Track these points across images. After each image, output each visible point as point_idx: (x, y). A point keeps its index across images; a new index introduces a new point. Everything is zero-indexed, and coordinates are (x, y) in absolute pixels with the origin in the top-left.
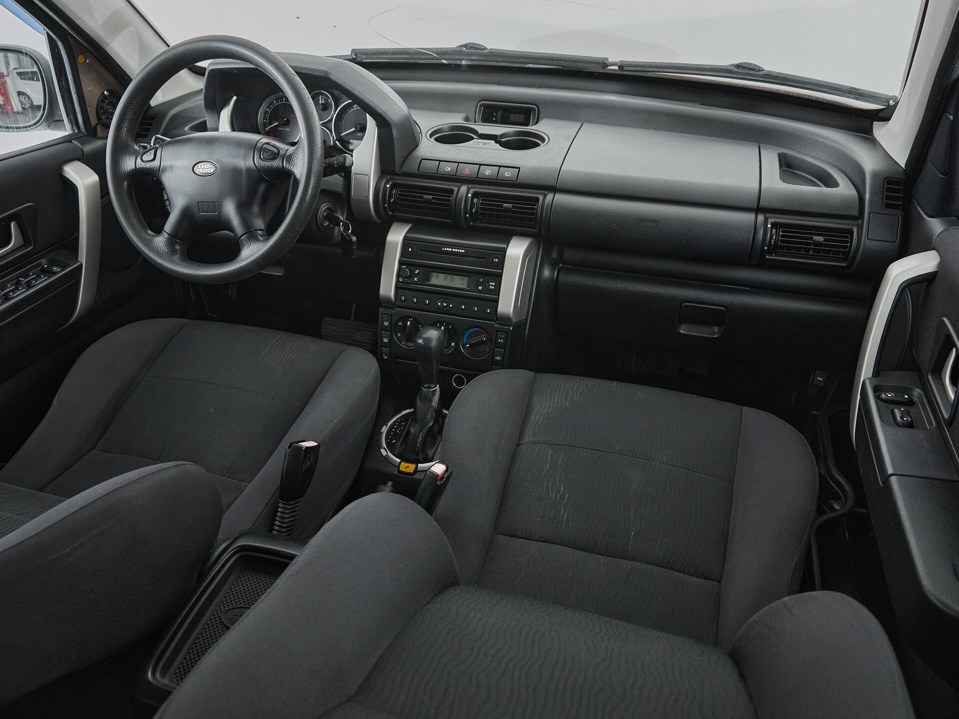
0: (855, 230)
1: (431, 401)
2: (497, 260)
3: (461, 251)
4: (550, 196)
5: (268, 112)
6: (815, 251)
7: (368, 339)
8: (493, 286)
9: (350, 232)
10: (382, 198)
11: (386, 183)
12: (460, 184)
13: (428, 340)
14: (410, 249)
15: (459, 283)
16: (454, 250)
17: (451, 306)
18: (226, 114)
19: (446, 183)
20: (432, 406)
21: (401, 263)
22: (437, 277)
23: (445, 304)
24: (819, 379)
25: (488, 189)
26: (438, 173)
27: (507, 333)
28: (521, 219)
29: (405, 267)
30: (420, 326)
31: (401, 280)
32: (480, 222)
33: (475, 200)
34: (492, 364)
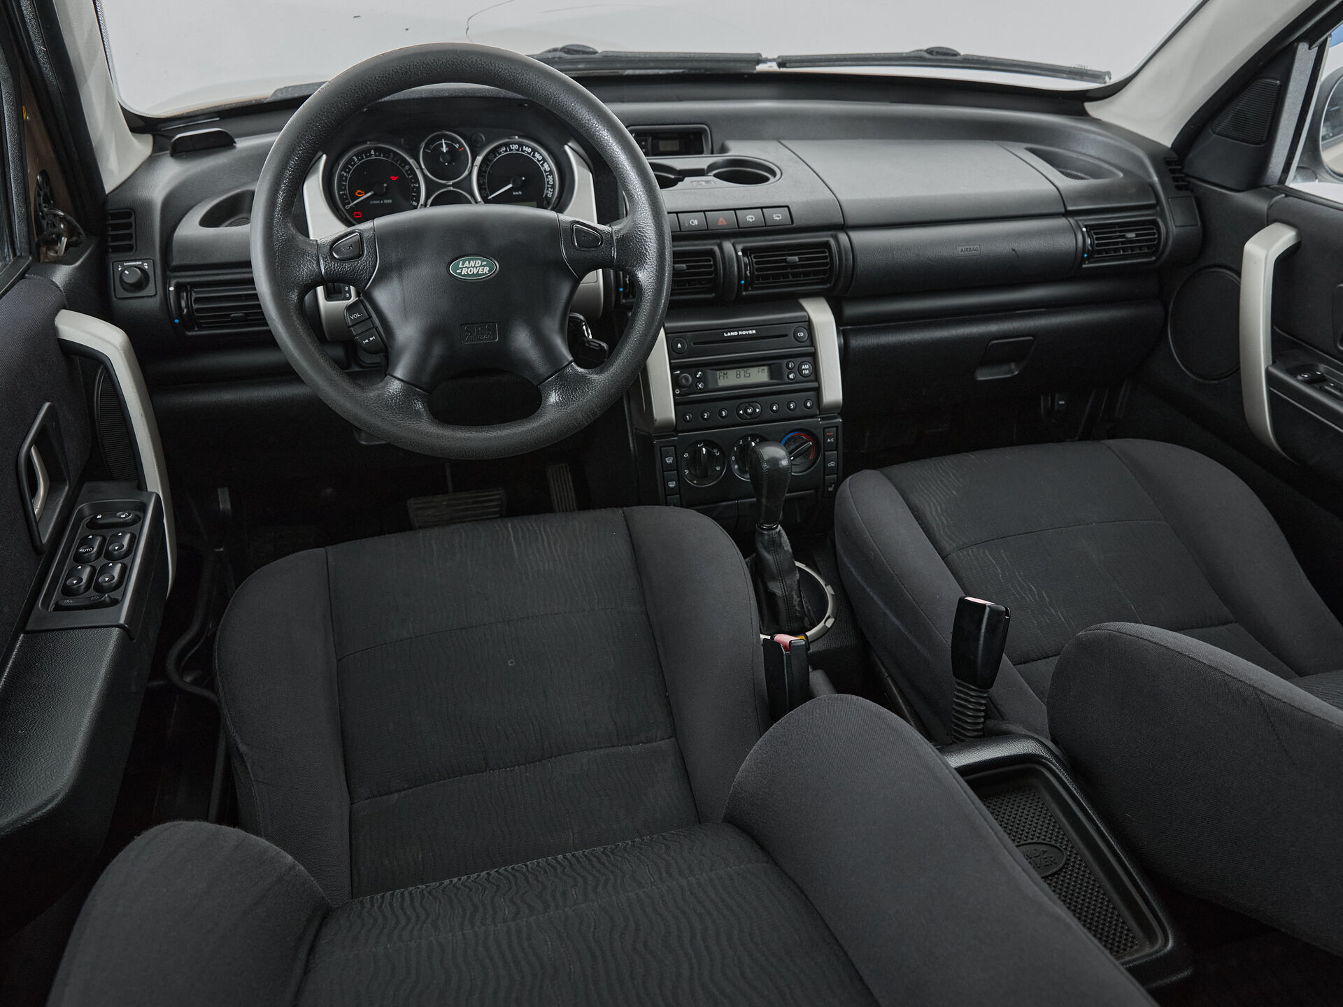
0: (1159, 220)
1: (780, 545)
2: (803, 335)
3: (750, 332)
4: (843, 237)
5: (346, 177)
8: (806, 369)
12: (719, 241)
13: (774, 461)
14: (679, 345)
15: (759, 375)
16: (740, 333)
17: (758, 410)
19: (701, 242)
20: (786, 552)
21: (673, 368)
22: (725, 376)
23: (749, 411)
24: (1060, 403)
25: (757, 241)
26: (682, 230)
27: (837, 427)
28: (806, 274)
29: (679, 372)
30: (715, 451)
31: (678, 392)
32: (754, 289)
33: (746, 259)
34: (824, 475)
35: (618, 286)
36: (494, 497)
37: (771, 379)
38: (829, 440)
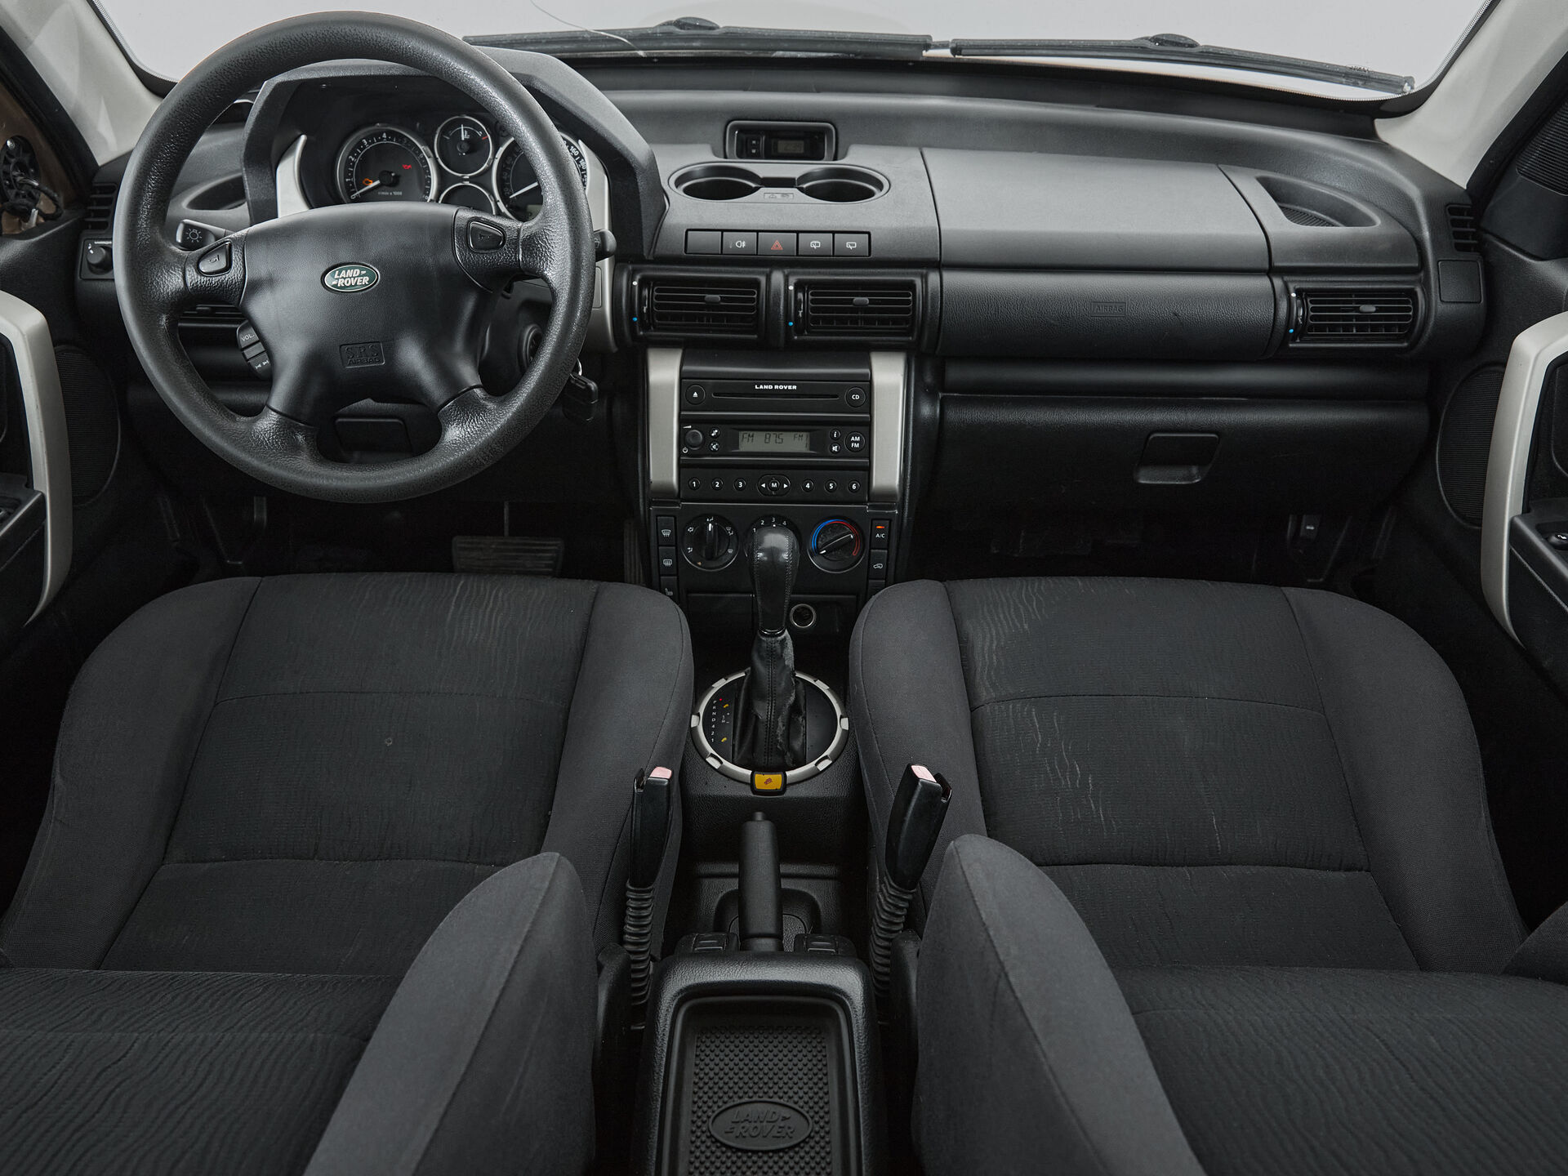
0: (1418, 290)
1: (781, 658)
2: (857, 397)
3: (790, 387)
4: (934, 278)
5: (354, 163)
6: (1360, 328)
7: (548, 566)
8: (857, 442)
9: (580, 373)
10: (626, 306)
11: (631, 279)
12: (768, 270)
14: (695, 394)
15: (796, 443)
16: (776, 387)
17: (785, 486)
18: (287, 173)
19: (746, 269)
20: (785, 667)
21: (682, 421)
22: (751, 439)
23: (774, 485)
24: (1308, 528)
25: (820, 273)
26: (723, 253)
27: (890, 521)
28: (883, 321)
29: (690, 427)
30: (729, 529)
31: (685, 451)
32: (810, 333)
33: (800, 296)
34: (868, 579)
35: (631, 314)
36: (549, 548)
37: (811, 449)
38: (878, 535)
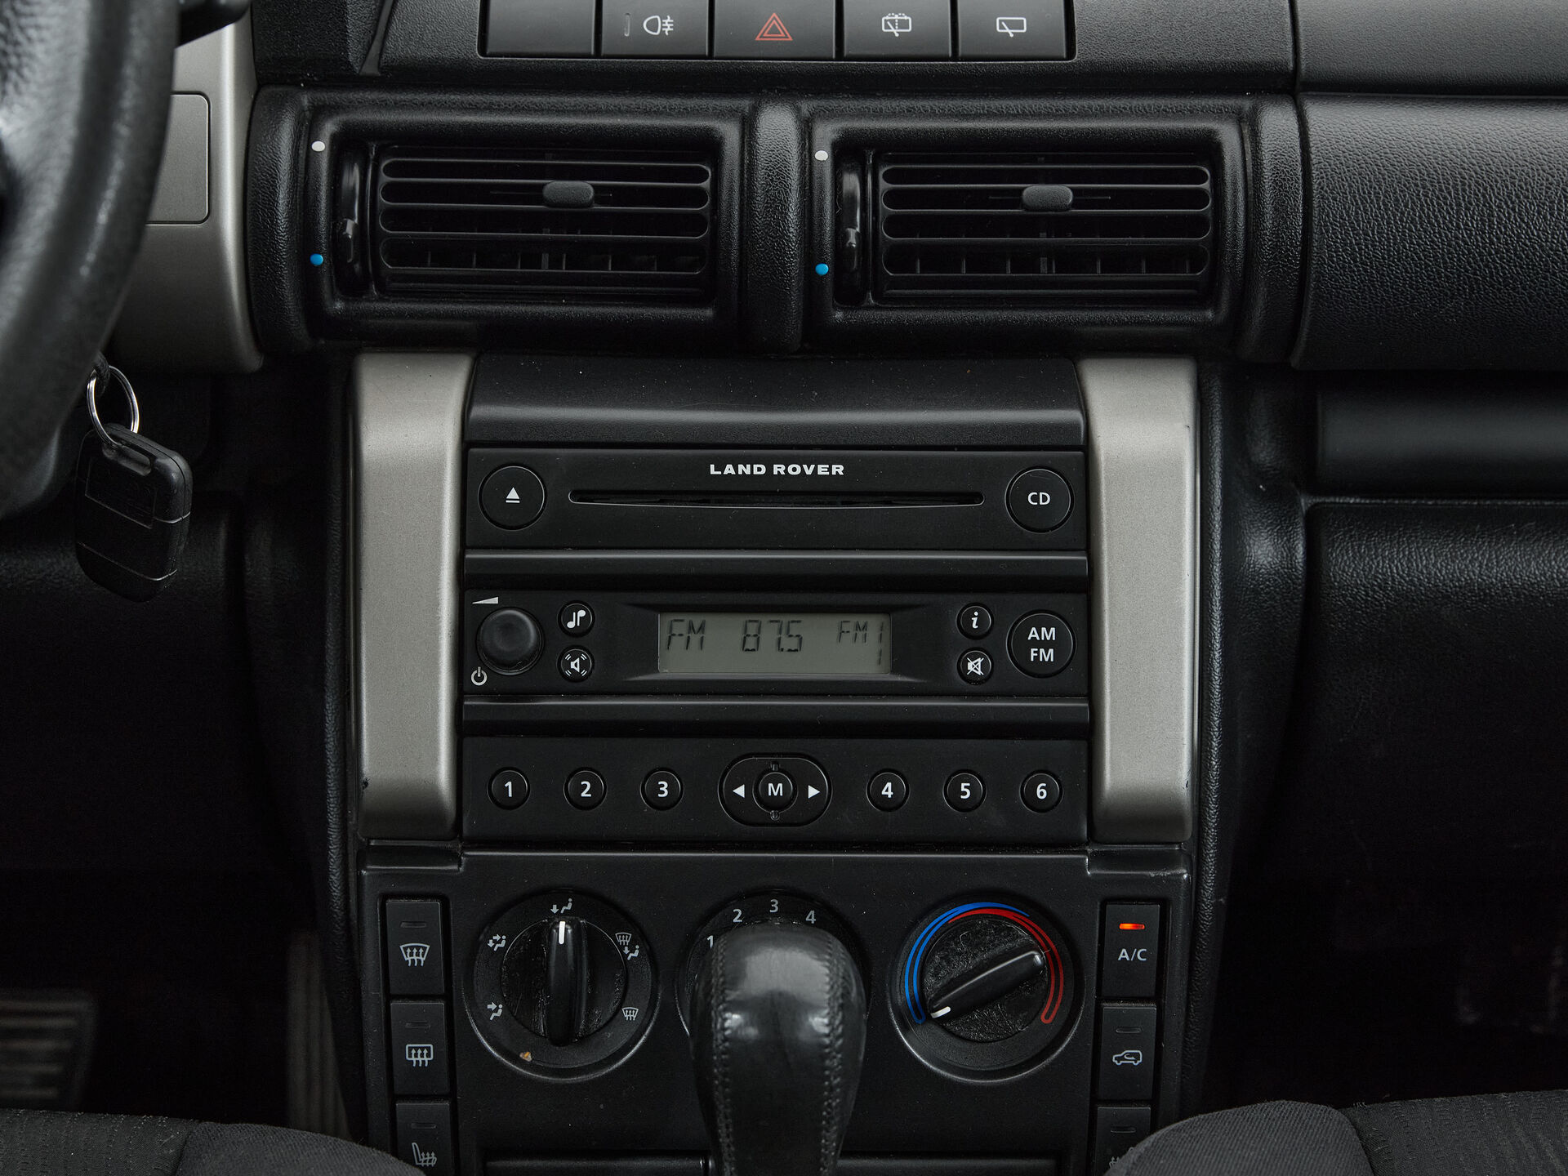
2: (1045, 499)
3: (822, 470)
8: (1046, 645)
9: (135, 427)
10: (291, 219)
11: (306, 132)
12: (745, 104)
13: (779, 1013)
14: (513, 495)
15: (844, 651)
16: (779, 469)
17: (812, 792)
19: (676, 102)
21: (468, 582)
22: (695, 639)
23: (775, 790)
25: (910, 113)
26: (604, 51)
27: (1164, 904)
28: (1116, 261)
29: (495, 601)
31: (479, 678)
32: (884, 301)
33: (851, 182)
34: (1095, 1100)
35: (306, 241)
37: (894, 670)
38: (1124, 954)
